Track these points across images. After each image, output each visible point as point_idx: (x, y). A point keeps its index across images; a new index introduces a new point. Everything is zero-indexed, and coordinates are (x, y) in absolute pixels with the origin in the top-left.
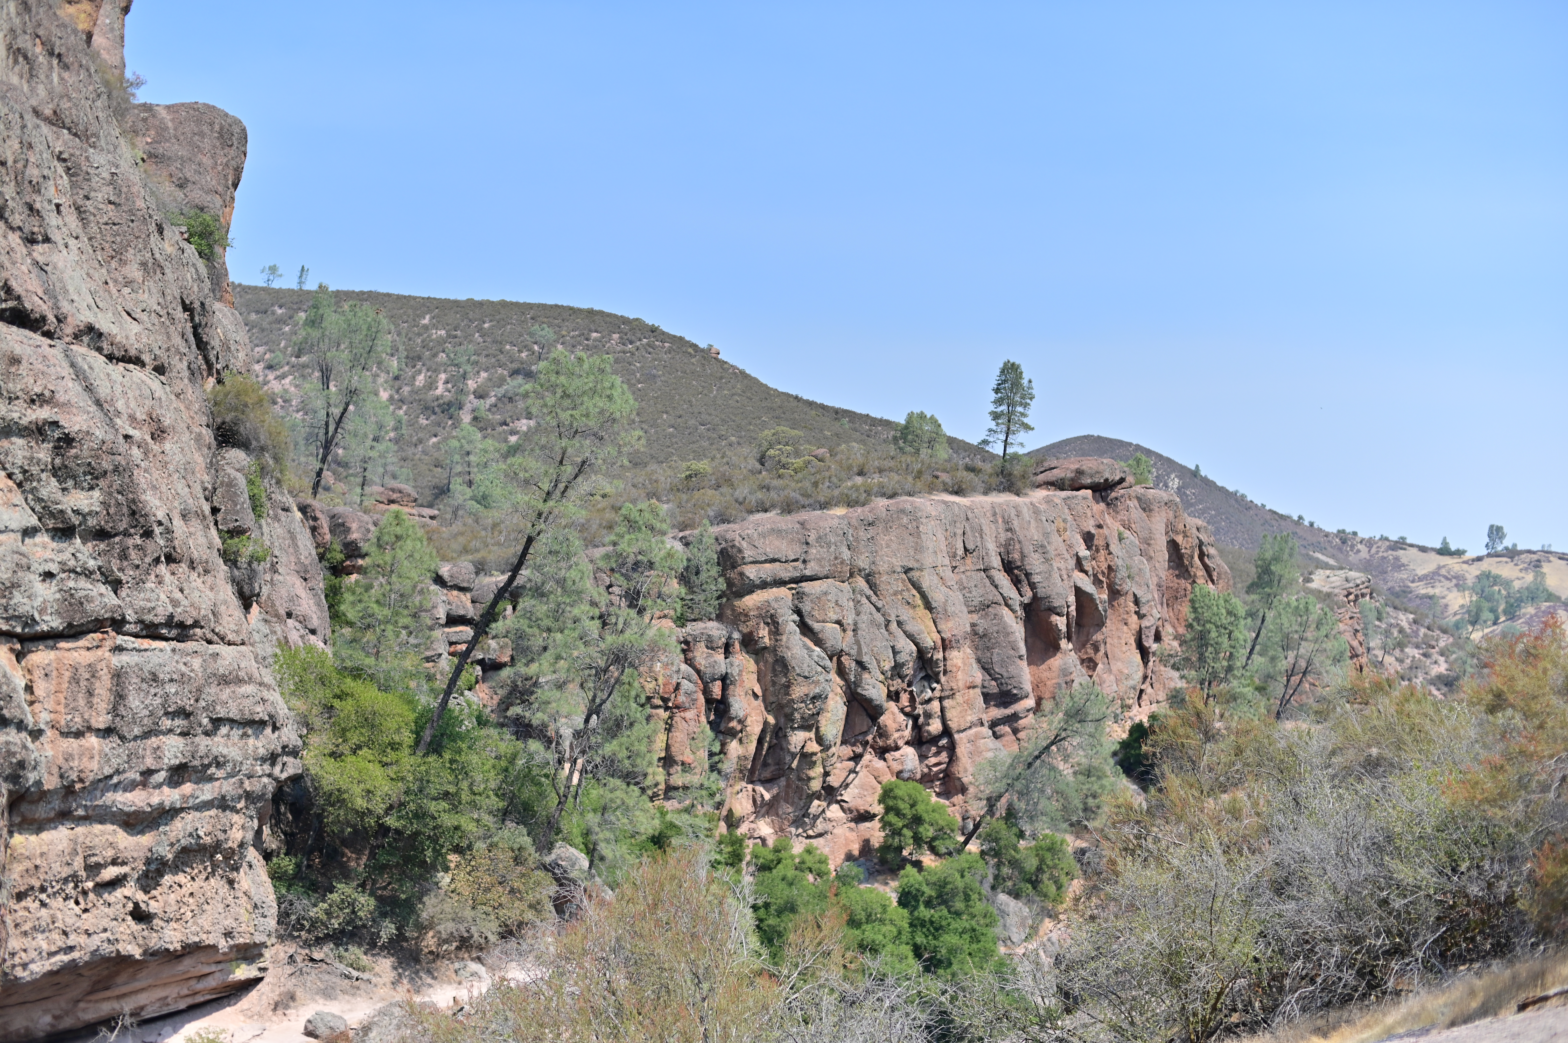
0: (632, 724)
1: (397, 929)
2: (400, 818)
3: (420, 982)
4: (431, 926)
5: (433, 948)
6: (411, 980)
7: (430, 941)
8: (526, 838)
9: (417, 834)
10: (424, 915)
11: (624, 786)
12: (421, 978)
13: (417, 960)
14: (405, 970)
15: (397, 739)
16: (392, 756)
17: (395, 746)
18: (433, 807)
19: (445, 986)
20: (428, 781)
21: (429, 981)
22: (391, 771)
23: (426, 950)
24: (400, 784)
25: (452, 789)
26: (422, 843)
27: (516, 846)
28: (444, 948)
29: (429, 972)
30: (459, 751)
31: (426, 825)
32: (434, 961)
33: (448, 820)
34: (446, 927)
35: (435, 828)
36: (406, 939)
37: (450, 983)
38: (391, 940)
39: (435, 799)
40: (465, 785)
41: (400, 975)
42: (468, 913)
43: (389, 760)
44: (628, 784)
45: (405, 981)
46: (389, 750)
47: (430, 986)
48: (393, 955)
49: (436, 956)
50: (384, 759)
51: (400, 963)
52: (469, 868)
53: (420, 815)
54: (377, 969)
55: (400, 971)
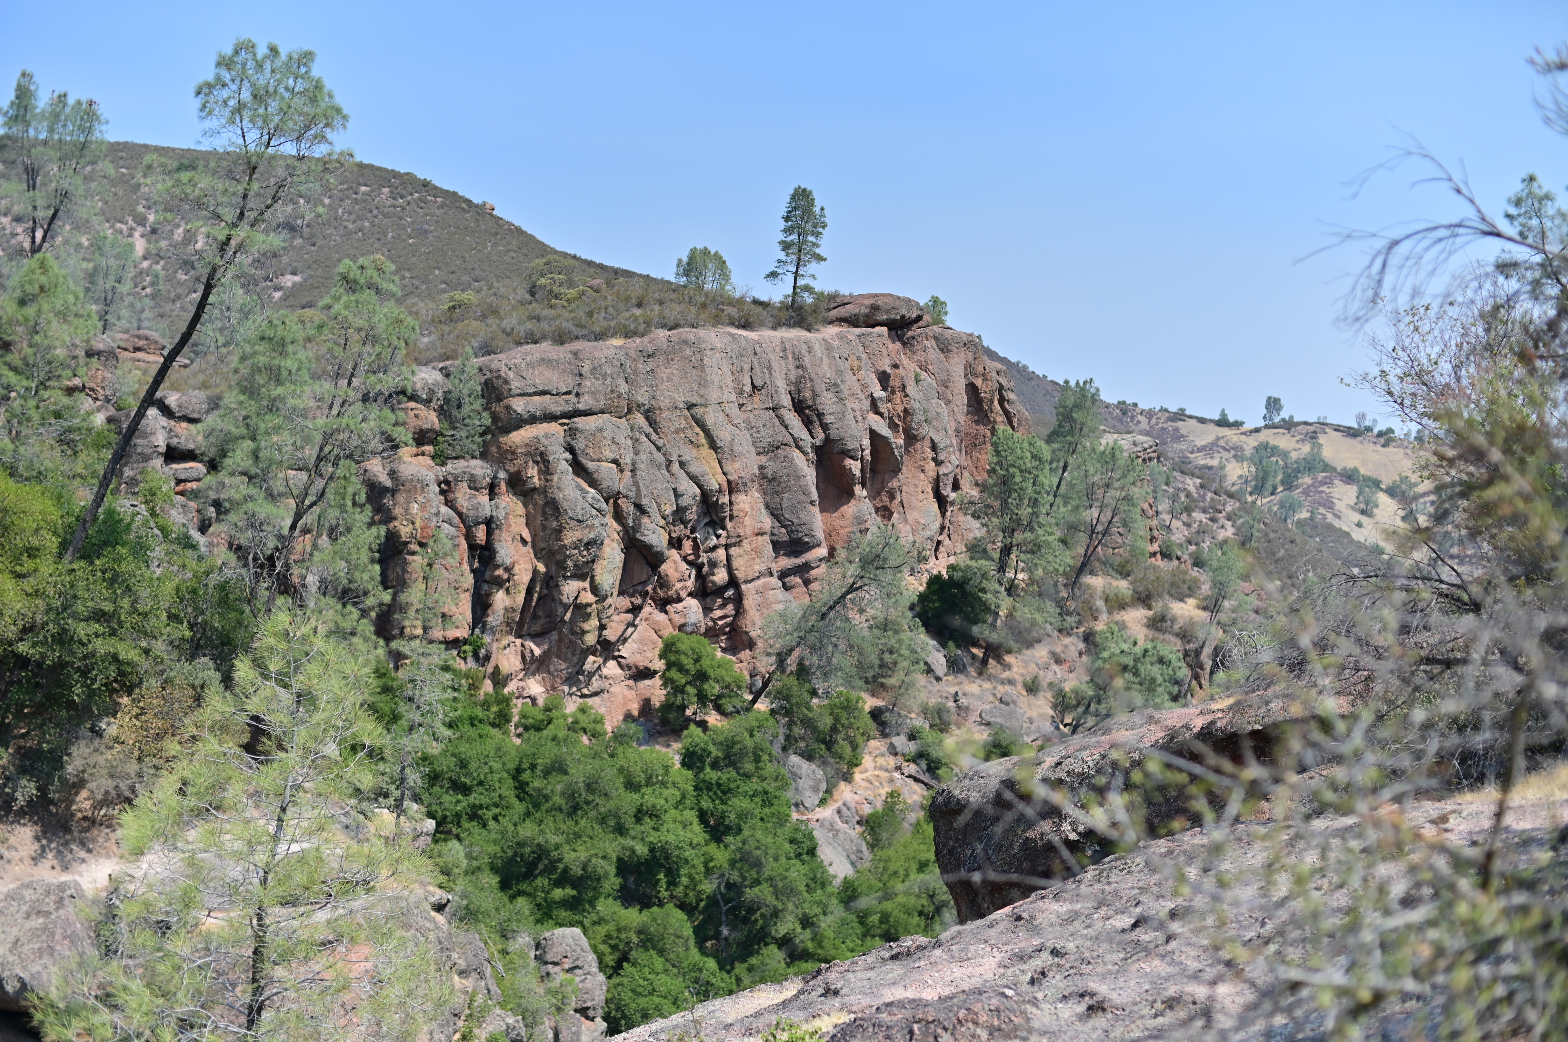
0: (349, 530)
1: (38, 789)
2: (34, 645)
3: (69, 856)
4: (80, 784)
5: (90, 814)
6: (59, 854)
7: (83, 802)
8: (212, 673)
9: (61, 665)
10: (70, 769)
11: (339, 606)
12: (71, 851)
13: (67, 829)
14: (50, 841)
15: (35, 542)
16: (28, 565)
17: (32, 552)
18: (81, 630)
19: (101, 860)
20: (75, 597)
21: (83, 854)
22: (28, 585)
23: (79, 815)
24: (39, 602)
25: (108, 607)
26: (69, 676)
27: (198, 682)
28: (102, 812)
29: (83, 844)
30: (119, 559)
31: (72, 653)
32: (88, 830)
33: (102, 647)
34: (100, 784)
35: (85, 657)
36: (52, 802)
37: (108, 856)
38: (30, 803)
39: (87, 620)
40: (125, 603)
41: (43, 849)
42: (133, 767)
43: (24, 570)
44: (344, 605)
45: (50, 856)
46: (24, 558)
47: (83, 861)
48: (36, 823)
49: (92, 822)
50: (18, 568)
51: (44, 832)
52: (135, 711)
53: (63, 638)
54: (12, 840)
55: (44, 842)
